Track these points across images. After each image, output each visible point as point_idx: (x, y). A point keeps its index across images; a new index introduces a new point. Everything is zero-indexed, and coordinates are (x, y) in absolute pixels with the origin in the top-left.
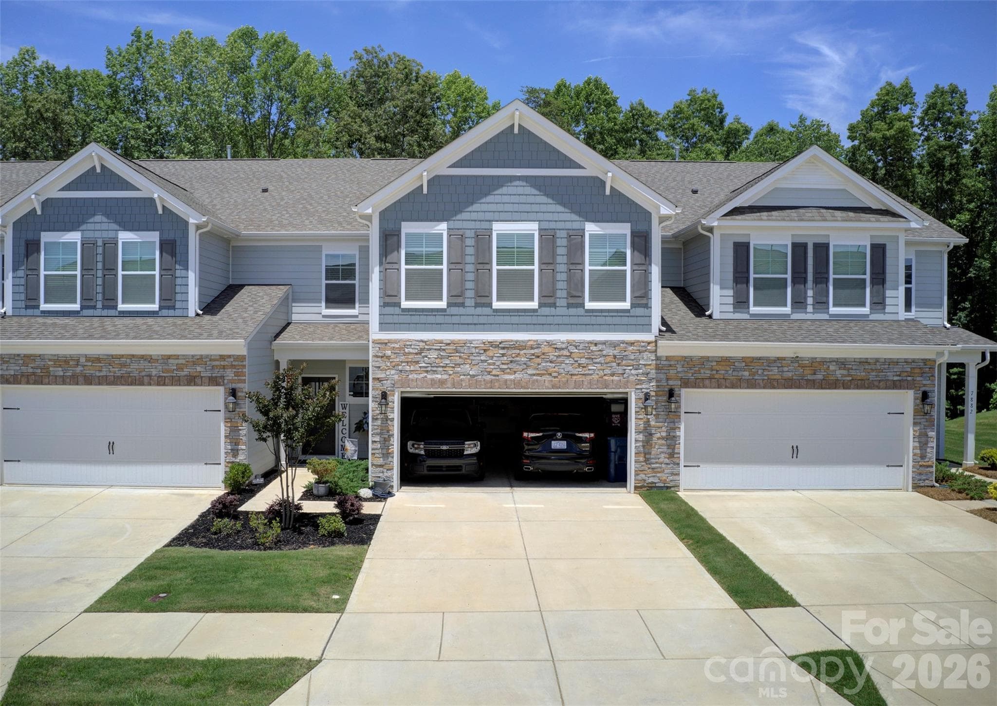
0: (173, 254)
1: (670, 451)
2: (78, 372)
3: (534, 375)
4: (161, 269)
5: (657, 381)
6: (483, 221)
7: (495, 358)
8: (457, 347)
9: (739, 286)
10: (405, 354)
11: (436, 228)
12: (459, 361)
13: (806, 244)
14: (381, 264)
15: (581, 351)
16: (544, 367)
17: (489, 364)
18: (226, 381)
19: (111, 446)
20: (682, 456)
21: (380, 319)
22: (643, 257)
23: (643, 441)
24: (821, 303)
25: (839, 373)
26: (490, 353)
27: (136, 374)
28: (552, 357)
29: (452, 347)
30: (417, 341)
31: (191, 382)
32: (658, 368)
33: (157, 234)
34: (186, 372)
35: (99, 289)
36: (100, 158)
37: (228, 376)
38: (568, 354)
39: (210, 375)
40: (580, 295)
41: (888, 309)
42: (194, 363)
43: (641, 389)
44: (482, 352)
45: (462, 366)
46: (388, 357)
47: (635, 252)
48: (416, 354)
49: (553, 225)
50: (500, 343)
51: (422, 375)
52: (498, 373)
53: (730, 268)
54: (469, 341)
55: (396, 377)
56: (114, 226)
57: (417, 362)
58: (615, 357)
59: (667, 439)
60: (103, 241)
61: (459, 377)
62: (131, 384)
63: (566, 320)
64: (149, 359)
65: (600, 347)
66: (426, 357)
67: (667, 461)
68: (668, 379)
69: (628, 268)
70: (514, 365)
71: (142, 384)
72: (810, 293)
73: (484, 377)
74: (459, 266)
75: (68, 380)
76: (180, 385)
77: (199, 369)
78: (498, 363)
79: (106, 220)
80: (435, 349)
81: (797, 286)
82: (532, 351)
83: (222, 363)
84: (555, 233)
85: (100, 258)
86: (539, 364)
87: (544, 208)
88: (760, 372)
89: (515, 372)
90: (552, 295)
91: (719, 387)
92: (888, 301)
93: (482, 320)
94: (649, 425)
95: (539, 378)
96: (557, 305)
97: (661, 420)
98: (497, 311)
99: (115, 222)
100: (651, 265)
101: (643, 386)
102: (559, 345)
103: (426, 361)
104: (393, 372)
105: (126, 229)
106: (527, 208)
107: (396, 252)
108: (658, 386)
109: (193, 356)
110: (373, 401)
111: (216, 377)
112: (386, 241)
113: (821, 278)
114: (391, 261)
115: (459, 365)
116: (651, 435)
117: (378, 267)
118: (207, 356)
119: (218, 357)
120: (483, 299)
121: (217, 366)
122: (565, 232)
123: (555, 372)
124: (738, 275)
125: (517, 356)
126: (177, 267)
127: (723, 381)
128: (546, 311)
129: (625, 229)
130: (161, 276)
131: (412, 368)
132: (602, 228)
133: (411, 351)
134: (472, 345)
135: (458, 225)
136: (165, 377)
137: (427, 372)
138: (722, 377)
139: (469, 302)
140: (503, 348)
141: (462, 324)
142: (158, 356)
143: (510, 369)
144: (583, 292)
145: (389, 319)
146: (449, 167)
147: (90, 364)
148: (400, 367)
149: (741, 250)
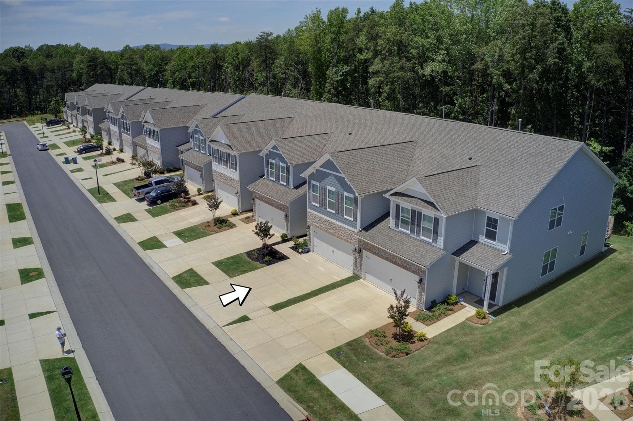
0: (288, 171)
3: (334, 232)
6: (325, 184)
7: (328, 225)
9: (397, 219)
11: (318, 184)
13: (415, 211)
20: (363, 269)
21: (308, 205)
22: (356, 206)
24: (418, 234)
25: (399, 262)
26: (327, 223)
28: (337, 229)
29: (320, 218)
30: (315, 214)
32: (358, 241)
33: (285, 165)
35: (277, 176)
37: (286, 210)
38: (341, 229)
41: (438, 243)
42: (281, 205)
47: (354, 204)
48: (314, 217)
50: (329, 221)
51: (315, 224)
53: (395, 213)
55: (311, 222)
56: (279, 161)
58: (350, 234)
59: (360, 263)
60: (278, 164)
63: (340, 219)
65: (347, 230)
66: (316, 219)
67: (360, 269)
68: (360, 245)
69: (353, 208)
70: (331, 228)
72: (416, 229)
74: (321, 196)
79: (278, 159)
81: (412, 225)
82: (334, 226)
83: (285, 207)
85: (277, 168)
87: (336, 184)
90: (338, 211)
92: (438, 240)
93: (325, 213)
94: (356, 257)
98: (328, 211)
100: (357, 209)
101: (355, 245)
102: (339, 226)
106: (333, 183)
107: (311, 188)
113: (419, 224)
115: (321, 224)
116: (357, 260)
122: (340, 193)
123: (338, 233)
124: (397, 215)
126: (289, 175)
128: (337, 215)
129: (352, 196)
130: (286, 176)
131: (314, 221)
132: (348, 194)
135: (321, 184)
136: (277, 207)
139: (323, 207)
141: (322, 212)
144: (344, 212)
145: (310, 206)
146: (319, 167)
149: (398, 206)
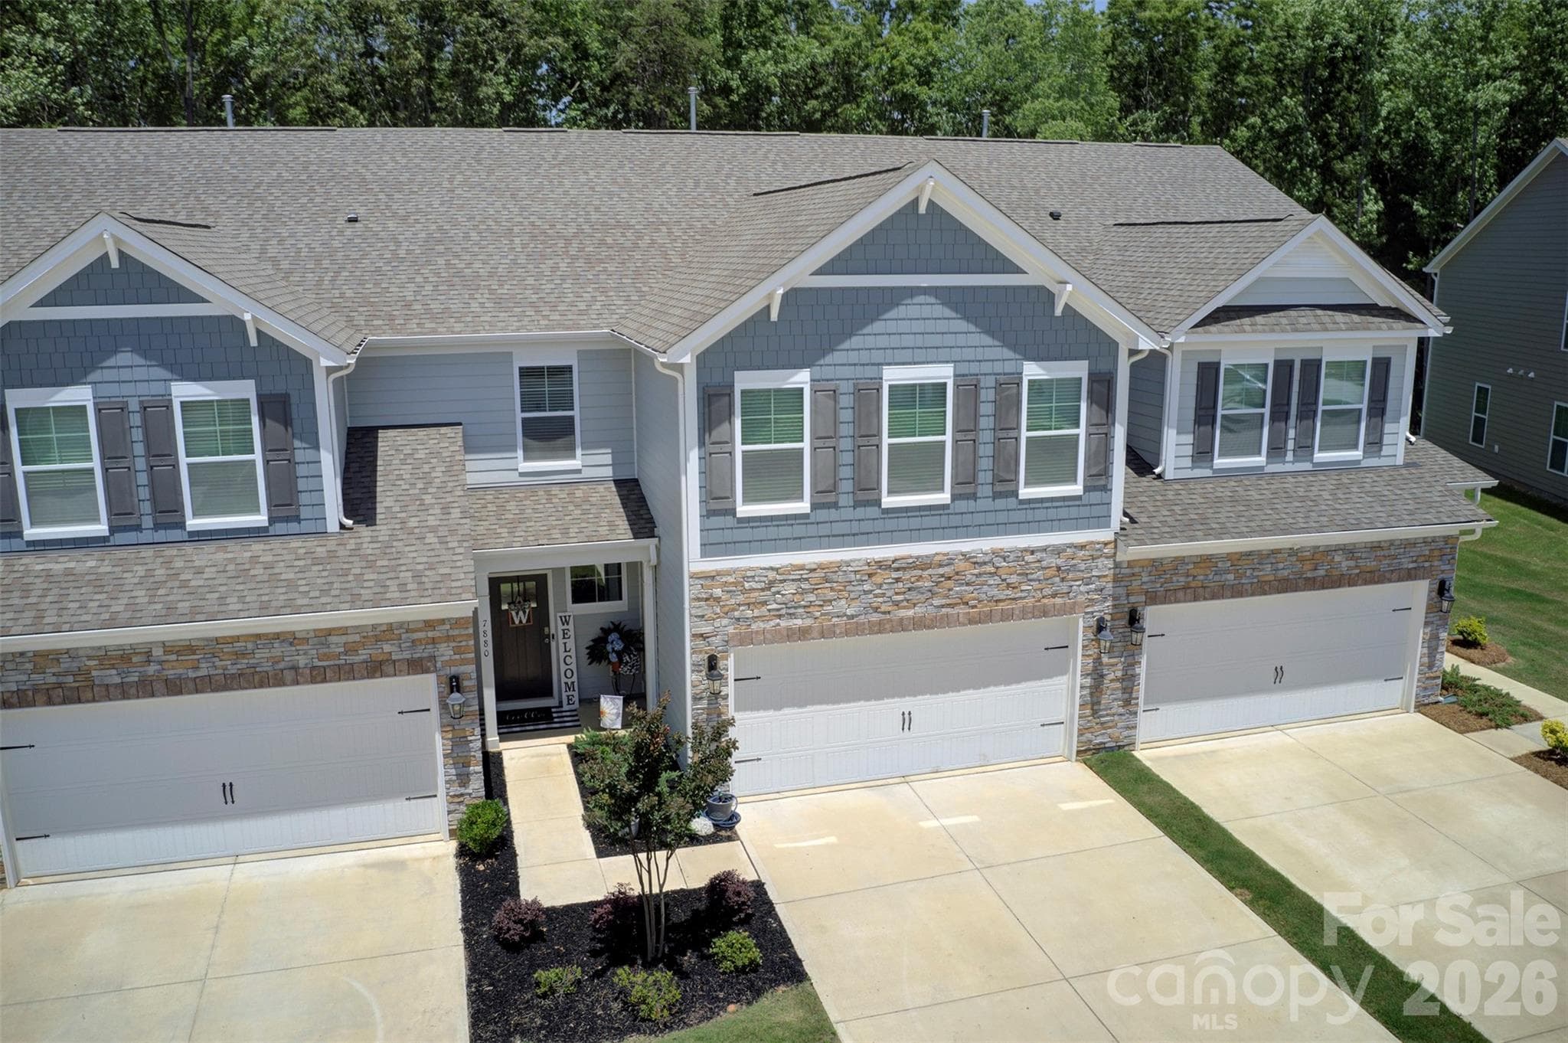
0: (286, 421)
1: (1126, 696)
2: (151, 673)
3: (943, 606)
4: (264, 450)
5: (1115, 599)
6: (867, 365)
7: (885, 586)
8: (827, 573)
9: (1202, 428)
10: (744, 591)
11: (792, 380)
12: (831, 595)
13: (1292, 361)
14: (702, 444)
15: (1011, 564)
16: (957, 593)
17: (876, 596)
18: (439, 665)
19: (228, 790)
20: (1141, 701)
21: (702, 537)
22: (1104, 413)
23: (1090, 687)
24: (1304, 448)
26: (878, 579)
27: (267, 667)
28: (969, 577)
29: (820, 574)
30: (765, 569)
31: (375, 672)
32: (1116, 580)
33: (252, 383)
34: (363, 655)
35: (144, 493)
36: (117, 240)
37: (443, 655)
38: (993, 570)
39: (409, 656)
40: (1013, 478)
41: (1385, 451)
42: (378, 639)
43: (1092, 613)
44: (866, 578)
45: (834, 603)
46: (718, 600)
47: (1094, 406)
48: (763, 590)
49: (974, 368)
50: (893, 562)
51: (772, 623)
52: (890, 609)
53: (1192, 403)
54: (846, 562)
55: (731, 630)
56: (162, 373)
57: (764, 603)
58: (1059, 568)
59: (1123, 680)
60: (141, 402)
61: (830, 620)
62: (261, 686)
63: (991, 518)
64: (290, 639)
65: (1038, 555)
66: (778, 593)
67: (1121, 710)
68: (1128, 595)
69: (1081, 431)
70: (914, 593)
71: (281, 683)
72: (1292, 433)
73: (868, 616)
74: (830, 443)
75: (133, 691)
76: (354, 679)
77: (387, 648)
78: (889, 594)
79: (142, 361)
80: (793, 580)
81: (1276, 424)
82: (941, 571)
83: (430, 634)
84: (979, 381)
85: (137, 435)
86: (949, 590)
87: (961, 340)
88: (1248, 573)
89: (915, 605)
90: (973, 481)
91: (1196, 599)
92: (1386, 439)
93: (866, 526)
94: (1101, 664)
95: (949, 610)
96: (979, 495)
97: (1116, 654)
98: (887, 511)
99: (162, 364)
100: (1114, 424)
101: (1096, 608)
102: (981, 558)
103: (779, 601)
104: (725, 621)
105: (185, 377)
106: (937, 340)
107: (727, 424)
108: (1114, 606)
109: (374, 627)
110: (693, 671)
111: (421, 659)
112: (709, 406)
113: (1308, 411)
114: (718, 440)
115: (830, 601)
116: (1102, 676)
117: (696, 450)
118: (401, 625)
119: (421, 625)
120: (866, 493)
121: (420, 640)
122: (993, 377)
123: (974, 599)
124: (1202, 413)
125: (918, 580)
126: (297, 443)
127: (1201, 590)
128: (963, 505)
129: (1078, 369)
130: (266, 462)
131: (756, 613)
132: (1048, 370)
133: (754, 585)
134: (850, 569)
135: (828, 372)
136: (324, 668)
137: (780, 617)
138: (1200, 585)
139: (845, 500)
140: (898, 569)
141: (834, 536)
142: (308, 632)
143: (908, 601)
144: (1017, 472)
145: (715, 537)
146: (812, 274)
147: (174, 657)
148: (737, 614)
149: (1208, 374)
